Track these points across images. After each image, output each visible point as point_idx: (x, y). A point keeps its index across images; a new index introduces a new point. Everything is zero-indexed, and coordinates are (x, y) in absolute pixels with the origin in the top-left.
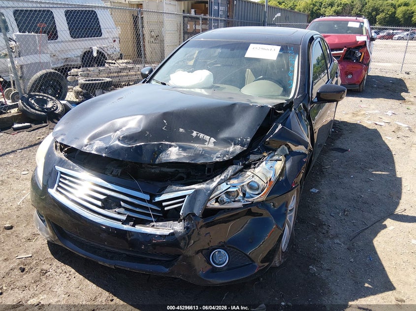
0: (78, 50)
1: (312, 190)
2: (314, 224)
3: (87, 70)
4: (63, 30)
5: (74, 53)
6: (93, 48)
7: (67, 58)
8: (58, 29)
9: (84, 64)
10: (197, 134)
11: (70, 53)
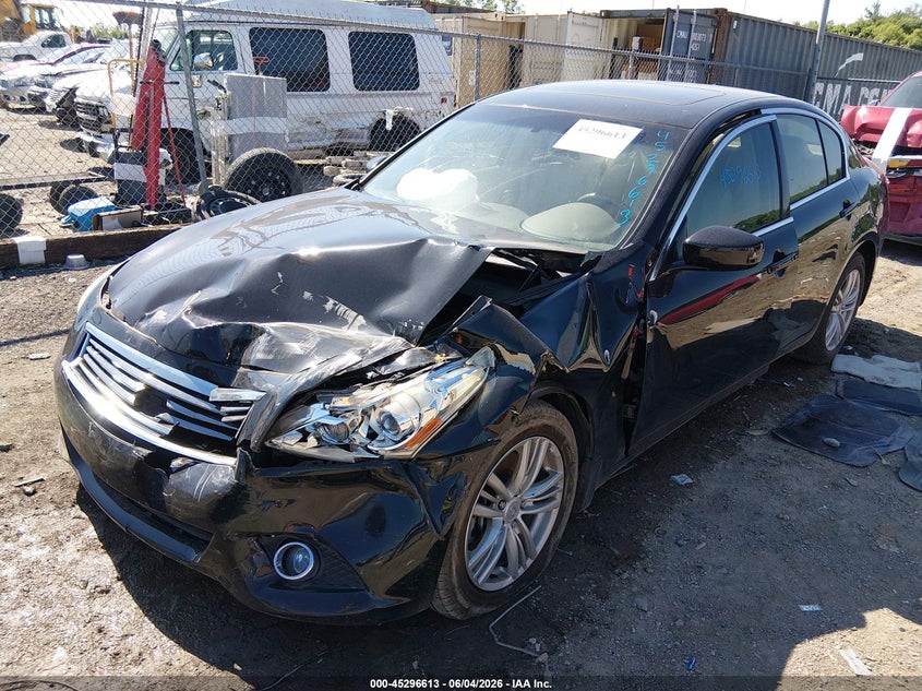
0: (367, 115)
1: (676, 477)
2: (616, 552)
3: (366, 156)
4: (340, 71)
5: (357, 120)
6: (388, 111)
7: (341, 131)
8: (331, 70)
9: (373, 142)
10: (335, 305)
11: (350, 120)
